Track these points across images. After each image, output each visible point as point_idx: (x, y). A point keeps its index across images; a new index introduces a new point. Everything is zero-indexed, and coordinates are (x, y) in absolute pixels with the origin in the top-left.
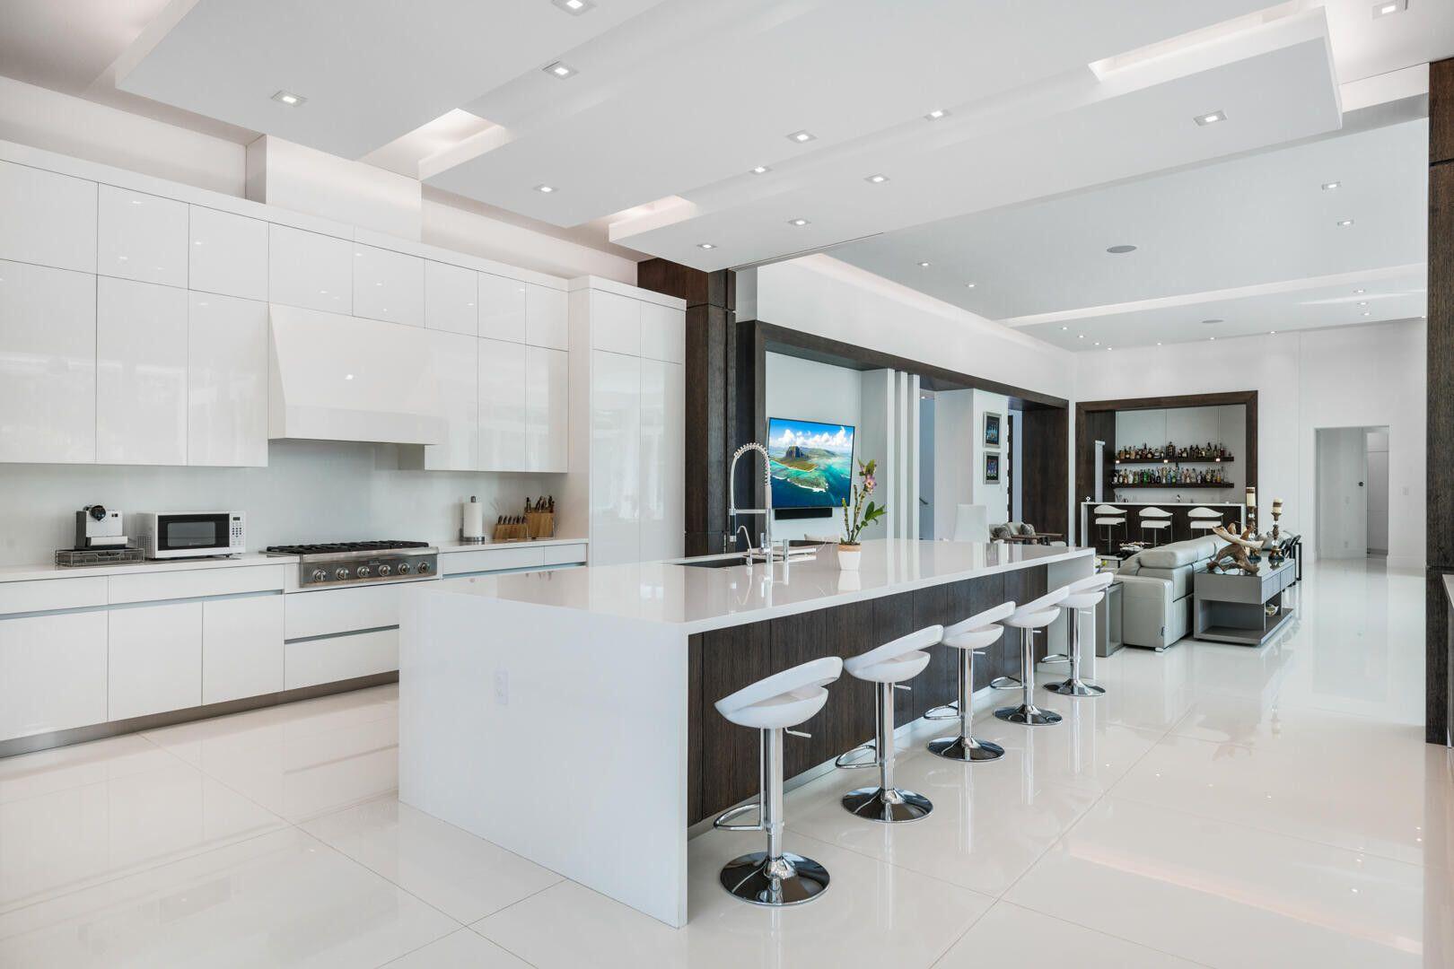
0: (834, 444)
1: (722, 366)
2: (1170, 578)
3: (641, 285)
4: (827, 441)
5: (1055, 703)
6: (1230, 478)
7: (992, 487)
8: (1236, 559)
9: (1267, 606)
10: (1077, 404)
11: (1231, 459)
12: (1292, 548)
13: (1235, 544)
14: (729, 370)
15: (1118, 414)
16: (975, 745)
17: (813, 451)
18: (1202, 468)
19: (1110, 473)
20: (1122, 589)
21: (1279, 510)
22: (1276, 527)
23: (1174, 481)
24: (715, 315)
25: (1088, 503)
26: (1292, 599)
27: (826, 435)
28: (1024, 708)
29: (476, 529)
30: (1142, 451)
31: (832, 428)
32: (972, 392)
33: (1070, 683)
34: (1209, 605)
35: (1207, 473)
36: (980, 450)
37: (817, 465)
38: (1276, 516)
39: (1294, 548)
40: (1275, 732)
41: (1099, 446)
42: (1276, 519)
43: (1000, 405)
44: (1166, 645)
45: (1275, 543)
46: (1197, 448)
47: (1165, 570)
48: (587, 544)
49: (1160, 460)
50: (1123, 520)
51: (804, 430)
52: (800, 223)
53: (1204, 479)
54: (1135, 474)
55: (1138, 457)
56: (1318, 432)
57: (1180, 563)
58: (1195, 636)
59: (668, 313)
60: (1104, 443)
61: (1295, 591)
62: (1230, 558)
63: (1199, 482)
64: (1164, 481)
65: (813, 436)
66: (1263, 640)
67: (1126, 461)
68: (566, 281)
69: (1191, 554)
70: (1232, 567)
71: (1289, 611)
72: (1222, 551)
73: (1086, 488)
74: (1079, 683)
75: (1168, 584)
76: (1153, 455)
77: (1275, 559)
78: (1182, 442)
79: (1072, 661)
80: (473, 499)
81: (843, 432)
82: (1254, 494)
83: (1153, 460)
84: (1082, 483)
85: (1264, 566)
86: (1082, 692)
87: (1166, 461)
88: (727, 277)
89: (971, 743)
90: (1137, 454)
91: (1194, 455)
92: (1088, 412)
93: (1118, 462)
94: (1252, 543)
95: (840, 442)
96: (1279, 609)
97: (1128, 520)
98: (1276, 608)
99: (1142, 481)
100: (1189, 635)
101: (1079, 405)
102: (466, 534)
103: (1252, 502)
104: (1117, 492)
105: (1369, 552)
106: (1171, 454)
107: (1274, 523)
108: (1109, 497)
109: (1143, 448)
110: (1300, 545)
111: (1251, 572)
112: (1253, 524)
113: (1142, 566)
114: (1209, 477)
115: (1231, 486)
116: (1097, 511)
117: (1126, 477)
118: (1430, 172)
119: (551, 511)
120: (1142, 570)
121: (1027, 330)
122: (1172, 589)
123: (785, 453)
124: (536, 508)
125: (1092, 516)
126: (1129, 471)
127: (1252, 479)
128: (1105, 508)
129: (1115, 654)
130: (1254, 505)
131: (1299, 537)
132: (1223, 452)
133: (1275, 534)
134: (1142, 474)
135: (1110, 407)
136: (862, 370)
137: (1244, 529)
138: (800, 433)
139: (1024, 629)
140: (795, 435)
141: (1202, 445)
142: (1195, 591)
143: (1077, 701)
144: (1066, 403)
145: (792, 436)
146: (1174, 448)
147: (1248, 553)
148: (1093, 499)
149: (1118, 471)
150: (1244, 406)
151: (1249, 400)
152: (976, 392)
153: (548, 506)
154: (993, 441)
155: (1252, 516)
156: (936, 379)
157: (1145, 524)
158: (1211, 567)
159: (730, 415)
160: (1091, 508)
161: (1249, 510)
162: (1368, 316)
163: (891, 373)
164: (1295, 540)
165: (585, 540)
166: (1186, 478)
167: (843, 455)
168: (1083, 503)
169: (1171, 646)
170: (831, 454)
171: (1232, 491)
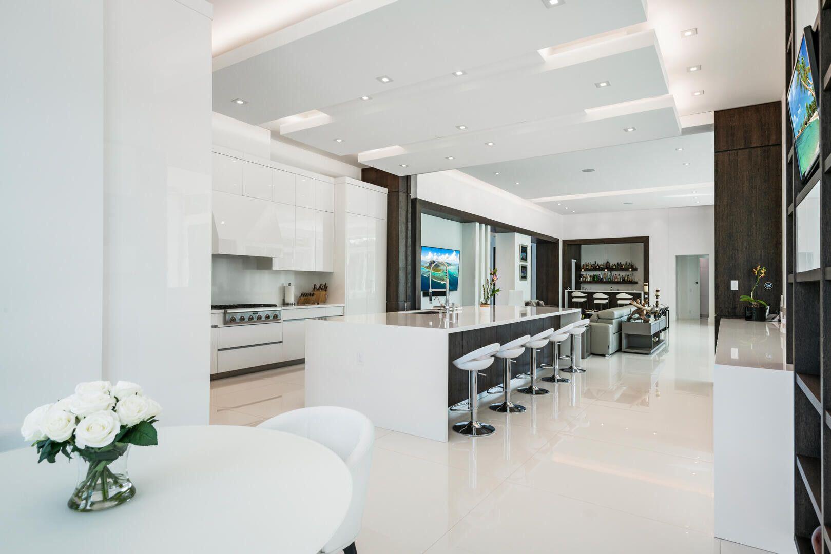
0: (450, 259)
1: (405, 222)
2: (611, 323)
3: (363, 179)
4: (447, 258)
5: (565, 375)
6: (636, 279)
7: (524, 282)
8: (640, 315)
9: (654, 337)
10: (563, 241)
11: (637, 270)
12: (665, 312)
13: (639, 309)
14: (408, 223)
15: (583, 247)
16: (537, 389)
17: (441, 263)
18: (623, 274)
19: (579, 276)
20: (591, 328)
21: (658, 294)
22: (657, 301)
23: (609, 280)
24: (402, 196)
25: (569, 291)
26: (665, 336)
27: (447, 255)
28: (554, 376)
29: (291, 299)
30: (594, 265)
31: (450, 251)
32: (514, 234)
33: (571, 368)
34: (628, 336)
35: (625, 276)
36: (518, 263)
37: (443, 270)
38: (657, 296)
39: (666, 312)
40: (657, 396)
41: (574, 261)
42: (657, 298)
43: (527, 241)
44: (610, 353)
45: (656, 309)
46: (620, 263)
47: (609, 320)
48: (344, 307)
49: (603, 270)
50: (585, 299)
51: (437, 252)
52: (451, 158)
53: (624, 279)
54: (591, 276)
55: (592, 268)
56: (677, 257)
57: (616, 317)
58: (622, 350)
59: (378, 195)
60: (576, 261)
61: (666, 333)
62: (637, 316)
63: (621, 281)
64: (605, 280)
65: (441, 255)
66: (652, 352)
67: (586, 270)
68: (333, 179)
69: (621, 313)
70: (638, 319)
71: (662, 340)
72: (634, 312)
73: (567, 284)
74: (575, 368)
75: (611, 326)
76: (599, 267)
77: (657, 316)
78: (613, 261)
79: (572, 358)
80: (290, 284)
81: (454, 253)
82: (647, 287)
83: (599, 270)
84: (565, 281)
85: (652, 319)
86: (576, 371)
87: (606, 270)
88: (408, 179)
89: (536, 388)
90: (592, 266)
91: (619, 267)
92: (568, 245)
93: (583, 270)
94: (646, 308)
95: (453, 258)
96: (659, 339)
97: (588, 299)
98: (657, 338)
99: (594, 280)
100: (619, 350)
101: (564, 241)
102: (287, 301)
103: (646, 290)
104: (582, 285)
105: (701, 316)
106: (608, 266)
107: (656, 300)
108: (578, 288)
109: (594, 263)
110: (668, 311)
111: (646, 321)
112: (647, 300)
113: (599, 318)
114: (626, 278)
115: (637, 283)
116: (573, 295)
117: (586, 278)
118: (715, 156)
119: (326, 291)
120: (599, 320)
121: (542, 205)
122: (612, 328)
123: (428, 264)
124: (318, 289)
125: (571, 297)
126: (588, 275)
127: (646, 279)
128: (577, 293)
129: (588, 358)
130: (647, 291)
131: (668, 307)
132: (633, 266)
133: (657, 304)
134: (594, 276)
135: (579, 243)
136: (463, 222)
137: (643, 302)
138: (435, 254)
139: (554, 342)
140: (433, 254)
141: (623, 262)
142: (622, 330)
143: (574, 375)
144: (558, 240)
145: (432, 255)
146: (609, 264)
147: (645, 313)
148: (571, 289)
149: (582, 275)
150: (643, 244)
151: (645, 241)
152: (517, 234)
153: (324, 288)
154: (524, 259)
155: (646, 296)
156: (498, 228)
157: (596, 301)
158: (629, 319)
159: (408, 245)
160: (570, 293)
161: (645, 293)
162: (698, 203)
163: (477, 224)
164: (667, 308)
165: (343, 305)
166: (615, 279)
167: (455, 265)
168: (566, 291)
169: (612, 354)
170: (449, 264)
171: (637, 285)
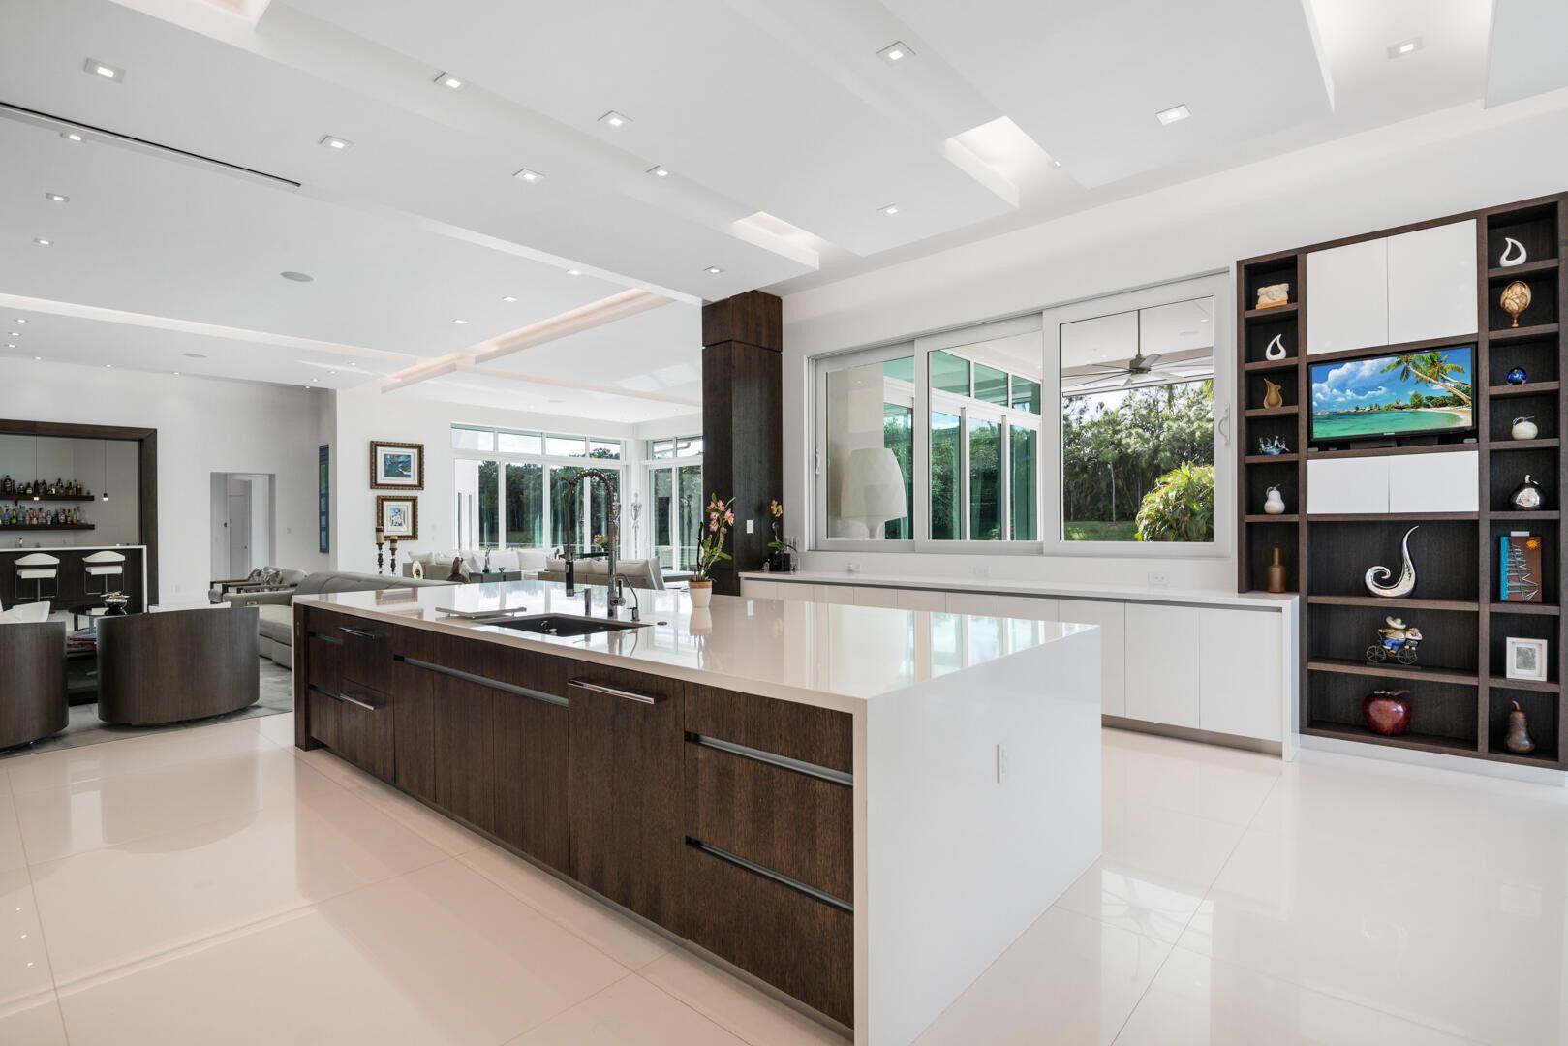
6: (90, 519)
11: (91, 498)
18: (51, 508)
23: (14, 521)
35: (59, 512)
46: (44, 483)
53: (56, 520)
56: (212, 475)
63: (49, 523)
91: (41, 492)
114: (62, 518)
115: (90, 527)
127: (149, 520)
141: (51, 480)
146: (12, 483)
150: (134, 443)
151: (144, 437)
166: (31, 519)
171: (93, 531)
